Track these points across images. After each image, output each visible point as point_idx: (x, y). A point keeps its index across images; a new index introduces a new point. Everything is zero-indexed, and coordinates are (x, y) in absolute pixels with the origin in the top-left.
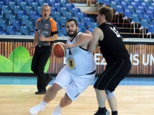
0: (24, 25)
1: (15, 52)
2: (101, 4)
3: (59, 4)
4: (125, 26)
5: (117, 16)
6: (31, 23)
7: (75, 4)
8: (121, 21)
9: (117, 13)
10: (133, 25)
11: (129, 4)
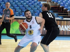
0: (17, 11)
1: (13, 24)
2: (53, 2)
3: (33, 2)
4: (65, 12)
5: (61, 8)
6: (20, 10)
7: (41, 2)
8: (63, 10)
9: (61, 6)
10: (68, 12)
11: (66, 2)
